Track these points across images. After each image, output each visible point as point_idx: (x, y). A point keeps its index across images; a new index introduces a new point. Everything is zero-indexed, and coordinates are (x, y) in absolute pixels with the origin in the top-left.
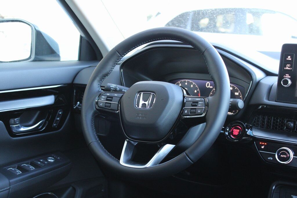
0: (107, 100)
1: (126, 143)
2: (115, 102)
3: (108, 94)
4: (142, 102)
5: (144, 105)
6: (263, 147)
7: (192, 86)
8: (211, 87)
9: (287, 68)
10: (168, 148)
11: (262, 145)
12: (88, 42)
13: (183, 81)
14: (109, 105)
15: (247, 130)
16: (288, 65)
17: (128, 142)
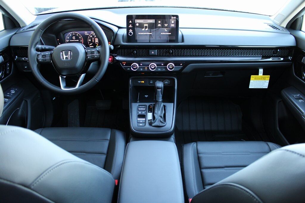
0: (43, 57)
1: (60, 78)
2: (48, 58)
3: (42, 54)
4: (65, 57)
5: (66, 58)
6: (124, 65)
7: (77, 35)
8: (88, 34)
9: (130, 27)
10: (83, 76)
11: (124, 64)
12: (9, 18)
13: (72, 33)
14: (45, 60)
15: (115, 58)
16: (131, 25)
17: (61, 77)
